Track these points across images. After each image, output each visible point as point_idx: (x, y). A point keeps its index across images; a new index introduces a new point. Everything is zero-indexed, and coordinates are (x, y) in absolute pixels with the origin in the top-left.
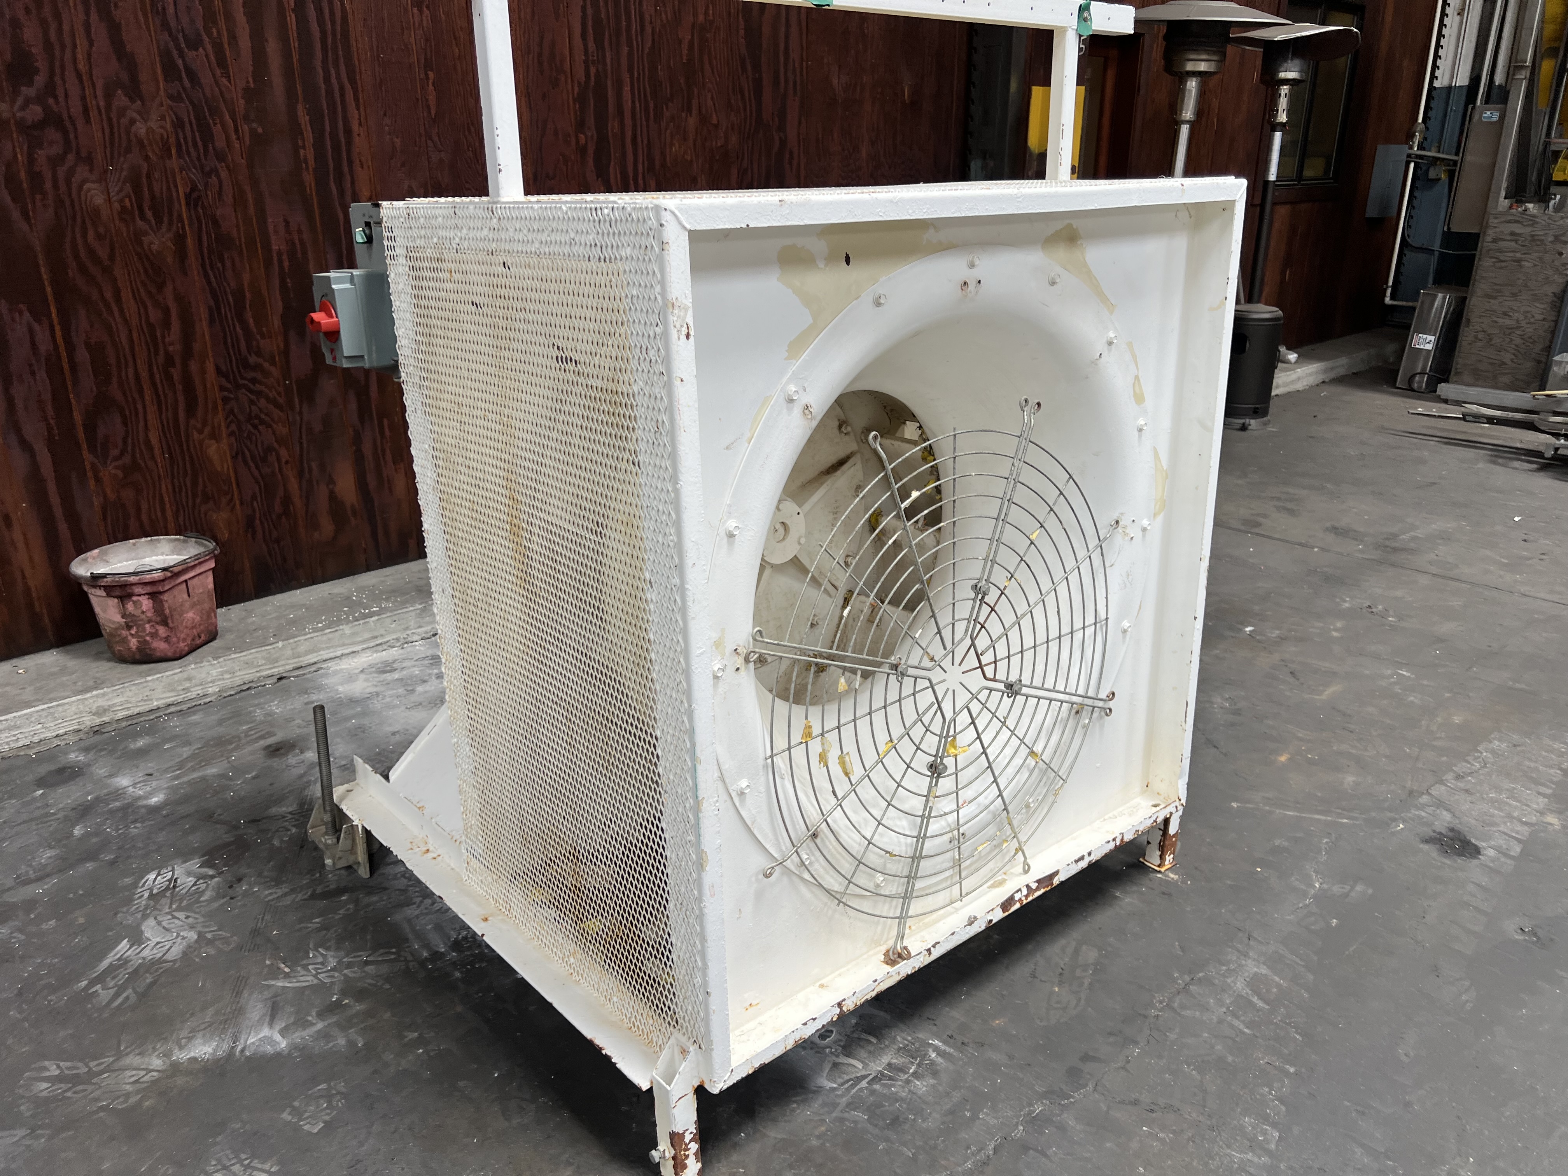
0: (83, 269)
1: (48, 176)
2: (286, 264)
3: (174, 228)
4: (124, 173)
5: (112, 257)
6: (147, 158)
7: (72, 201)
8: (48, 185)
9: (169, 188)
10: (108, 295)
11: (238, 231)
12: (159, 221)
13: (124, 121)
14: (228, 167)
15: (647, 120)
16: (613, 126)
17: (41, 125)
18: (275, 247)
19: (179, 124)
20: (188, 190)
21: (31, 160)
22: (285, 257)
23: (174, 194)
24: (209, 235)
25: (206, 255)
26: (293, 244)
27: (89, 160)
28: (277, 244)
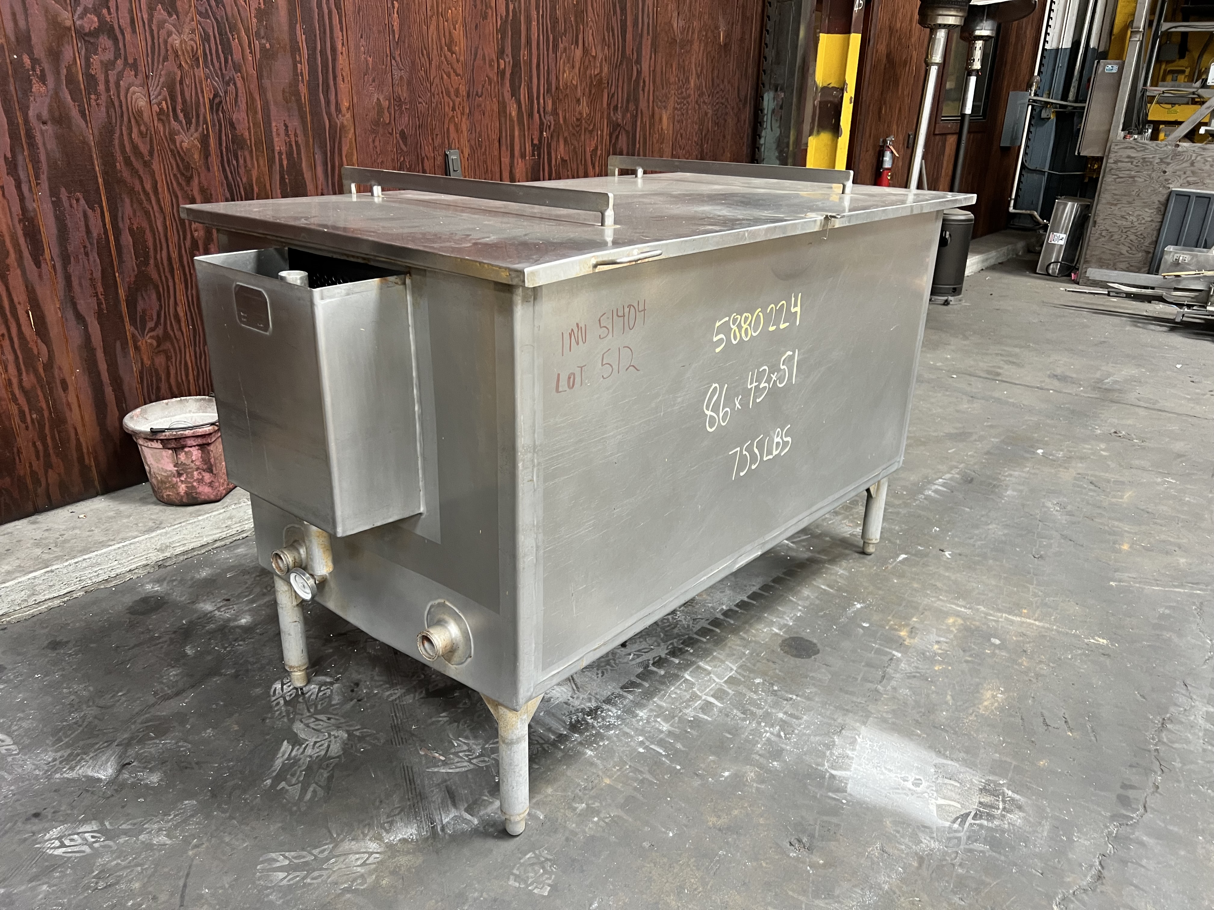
0: (128, 162)
1: (101, 78)
2: (285, 163)
3: (201, 129)
4: (162, 80)
5: (151, 153)
6: (180, 66)
7: (121, 102)
8: (101, 87)
9: (197, 93)
10: (148, 187)
11: (250, 133)
12: (189, 123)
13: (163, 33)
14: (243, 78)
15: (548, 50)
16: (524, 53)
17: (95, 33)
18: (277, 148)
19: (206, 38)
20: (211, 97)
21: (88, 64)
22: (284, 157)
23: (201, 99)
24: (227, 136)
25: (224, 153)
26: (291, 145)
27: (134, 66)
28: (279, 145)
